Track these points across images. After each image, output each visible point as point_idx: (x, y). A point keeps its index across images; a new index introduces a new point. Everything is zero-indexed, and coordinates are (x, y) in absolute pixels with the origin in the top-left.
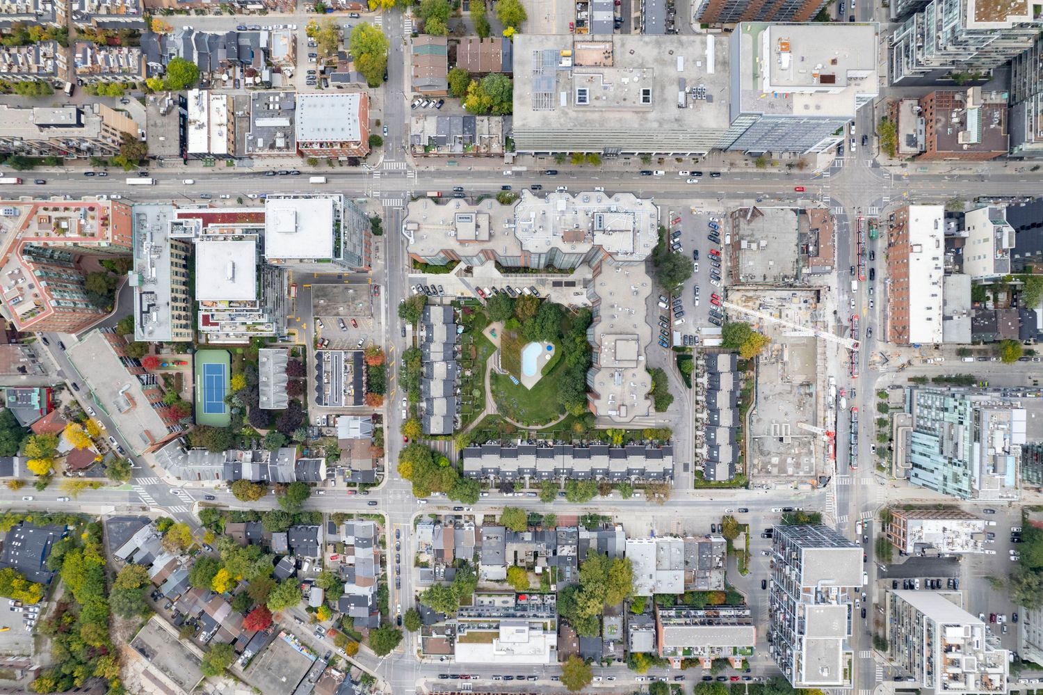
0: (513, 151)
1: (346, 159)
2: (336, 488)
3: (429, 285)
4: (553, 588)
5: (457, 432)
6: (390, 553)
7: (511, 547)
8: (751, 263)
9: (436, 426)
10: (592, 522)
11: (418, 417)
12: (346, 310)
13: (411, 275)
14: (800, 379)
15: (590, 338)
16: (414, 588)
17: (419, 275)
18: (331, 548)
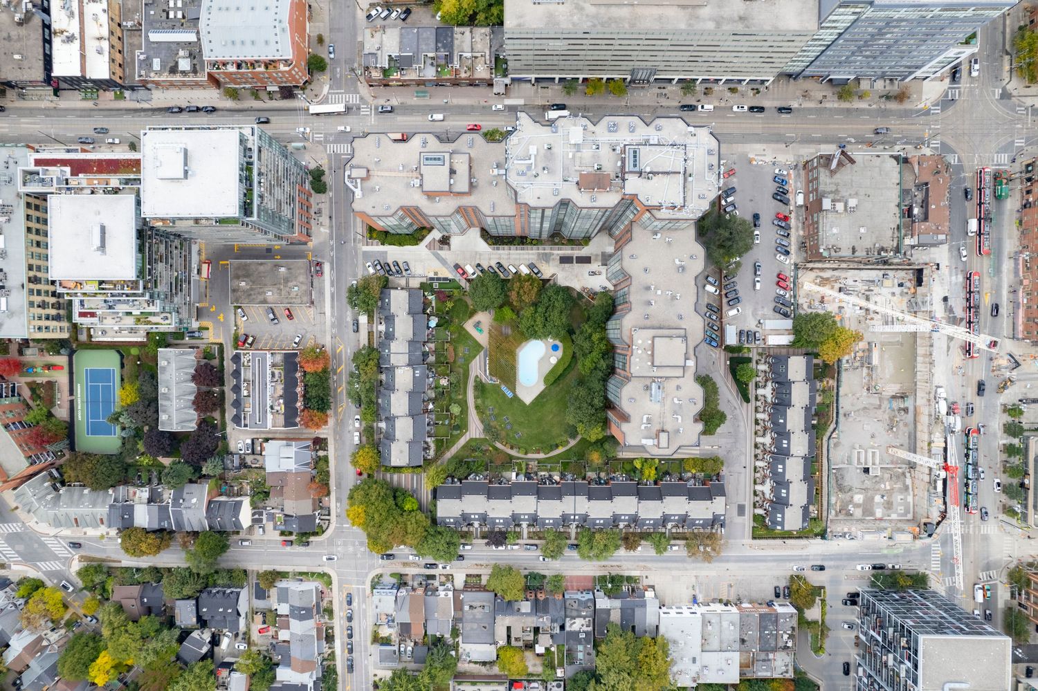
0: (505, 76)
1: (276, 89)
2: (265, 537)
3: (390, 261)
4: (560, 673)
5: (428, 462)
6: (339, 625)
7: (503, 622)
8: (835, 231)
9: (399, 454)
10: (614, 584)
11: (376, 442)
12: (276, 296)
13: (365, 248)
14: (893, 389)
15: (612, 335)
16: (372, 671)
17: (377, 248)
18: (259, 618)
